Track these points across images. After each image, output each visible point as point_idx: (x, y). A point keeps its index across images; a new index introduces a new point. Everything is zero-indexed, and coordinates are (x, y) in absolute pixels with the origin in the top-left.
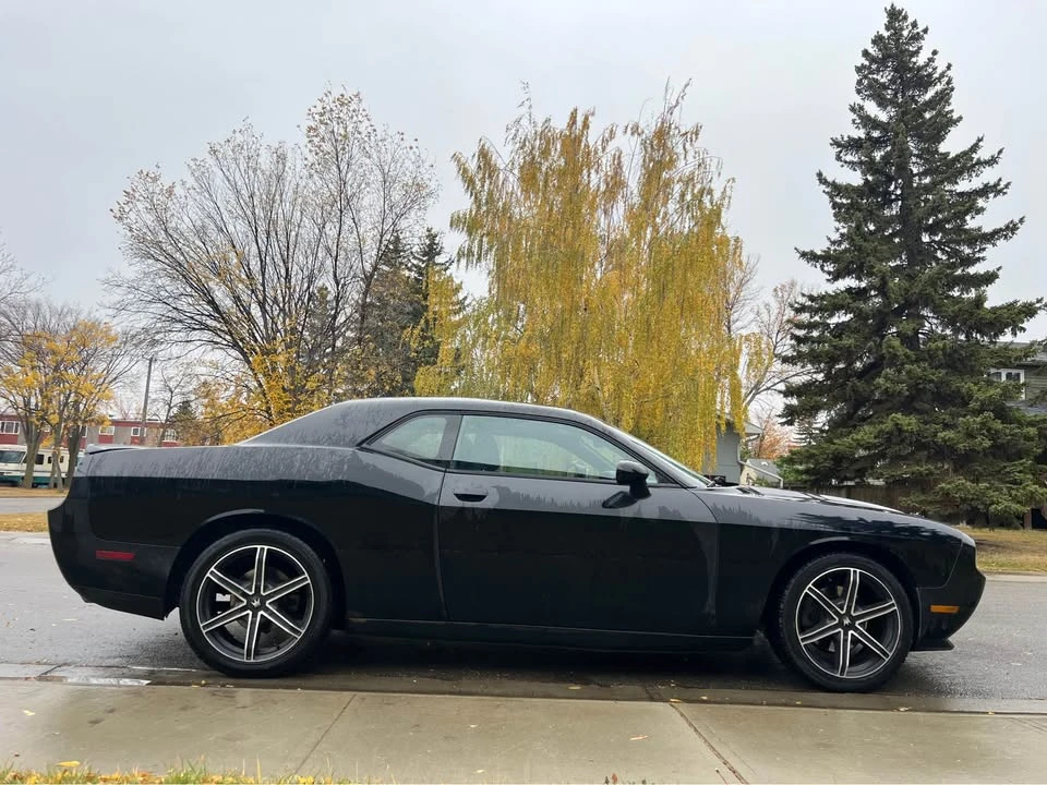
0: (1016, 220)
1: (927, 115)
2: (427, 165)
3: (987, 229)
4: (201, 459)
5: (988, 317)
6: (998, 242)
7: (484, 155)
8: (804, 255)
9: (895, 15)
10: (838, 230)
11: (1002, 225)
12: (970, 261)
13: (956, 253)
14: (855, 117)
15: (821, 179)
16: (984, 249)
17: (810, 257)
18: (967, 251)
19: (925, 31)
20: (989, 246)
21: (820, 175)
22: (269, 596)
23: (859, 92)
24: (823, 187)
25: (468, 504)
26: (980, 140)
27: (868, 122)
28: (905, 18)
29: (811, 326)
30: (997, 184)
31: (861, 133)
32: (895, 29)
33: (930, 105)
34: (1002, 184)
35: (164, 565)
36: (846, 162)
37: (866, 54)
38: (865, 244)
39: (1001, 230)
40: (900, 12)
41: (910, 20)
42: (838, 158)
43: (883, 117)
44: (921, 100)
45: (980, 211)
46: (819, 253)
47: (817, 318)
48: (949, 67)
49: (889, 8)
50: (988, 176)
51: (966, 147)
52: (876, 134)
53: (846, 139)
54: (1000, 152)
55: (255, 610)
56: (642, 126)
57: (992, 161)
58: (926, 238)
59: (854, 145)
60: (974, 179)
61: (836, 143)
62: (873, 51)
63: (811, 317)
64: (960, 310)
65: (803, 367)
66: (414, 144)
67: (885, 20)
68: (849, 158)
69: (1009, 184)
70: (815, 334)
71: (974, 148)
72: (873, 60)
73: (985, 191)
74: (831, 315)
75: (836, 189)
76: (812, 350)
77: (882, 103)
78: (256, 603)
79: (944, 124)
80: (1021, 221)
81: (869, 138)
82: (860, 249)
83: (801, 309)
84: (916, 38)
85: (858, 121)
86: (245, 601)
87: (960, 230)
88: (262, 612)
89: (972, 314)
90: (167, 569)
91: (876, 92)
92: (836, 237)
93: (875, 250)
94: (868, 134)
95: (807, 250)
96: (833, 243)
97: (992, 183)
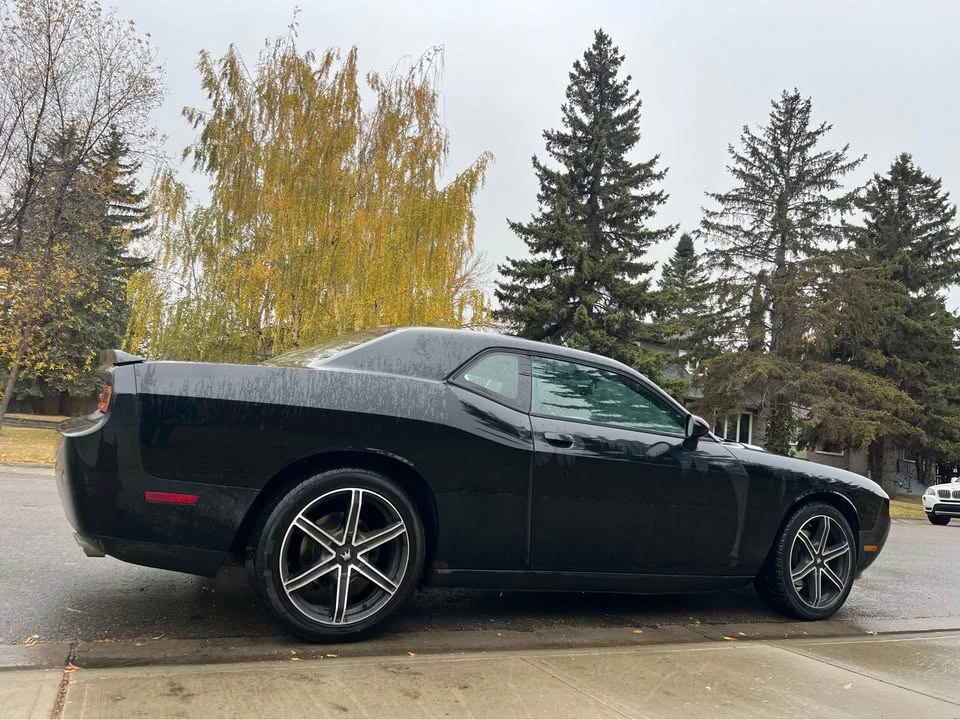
0: (674, 226)
1: (619, 128)
2: (154, 64)
3: (653, 229)
4: (285, 383)
5: (648, 299)
6: (660, 241)
7: (231, 63)
8: (513, 226)
9: (601, 38)
10: (541, 210)
11: (663, 227)
12: (638, 253)
13: (628, 245)
14: (565, 116)
15: (536, 164)
16: (649, 245)
17: (518, 228)
18: (635, 243)
19: (623, 58)
20: (653, 243)
21: (535, 158)
22: (362, 547)
23: (568, 96)
24: (536, 170)
25: (560, 450)
26: (657, 157)
27: (575, 123)
28: (610, 43)
29: (514, 288)
30: (660, 194)
31: (569, 131)
32: (601, 50)
33: (622, 119)
34: (664, 194)
35: (237, 512)
36: (553, 153)
37: (577, 65)
38: (567, 225)
39: (663, 232)
40: (606, 37)
41: (613, 46)
42: (548, 149)
43: (586, 120)
44: (615, 115)
45: (652, 214)
46: (525, 226)
47: (518, 282)
48: (637, 93)
49: (598, 31)
50: (654, 187)
51: (645, 161)
52: (580, 134)
53: (555, 133)
54: (666, 170)
55: (345, 564)
56: (382, 78)
57: (660, 176)
58: (607, 229)
59: (562, 140)
60: (645, 188)
61: (547, 135)
62: (584, 64)
63: (514, 281)
64: (630, 291)
65: (503, 322)
66: (144, 38)
67: (594, 41)
68: (556, 150)
69: (668, 196)
70: (516, 295)
71: (652, 163)
72: (582, 72)
73: (652, 198)
74: (530, 282)
75: (547, 175)
76: (518, 310)
77: (586, 110)
78: (347, 556)
79: (630, 138)
80: (677, 227)
81: (575, 136)
82: (562, 229)
83: (506, 272)
84: (615, 62)
85: (567, 120)
86: (334, 553)
87: (632, 227)
88: (352, 566)
89: (639, 295)
90: (240, 516)
91: (583, 99)
92: (539, 215)
93: (573, 232)
94: (574, 133)
95: (517, 222)
96: (536, 220)
97: (657, 193)
